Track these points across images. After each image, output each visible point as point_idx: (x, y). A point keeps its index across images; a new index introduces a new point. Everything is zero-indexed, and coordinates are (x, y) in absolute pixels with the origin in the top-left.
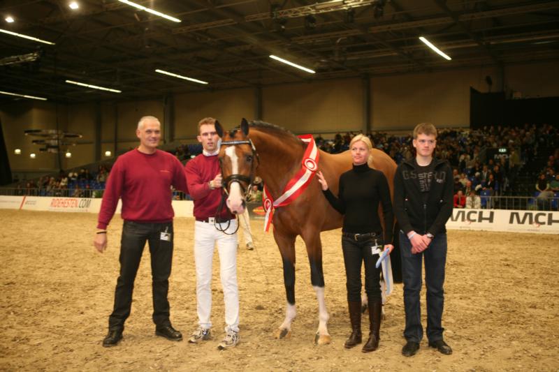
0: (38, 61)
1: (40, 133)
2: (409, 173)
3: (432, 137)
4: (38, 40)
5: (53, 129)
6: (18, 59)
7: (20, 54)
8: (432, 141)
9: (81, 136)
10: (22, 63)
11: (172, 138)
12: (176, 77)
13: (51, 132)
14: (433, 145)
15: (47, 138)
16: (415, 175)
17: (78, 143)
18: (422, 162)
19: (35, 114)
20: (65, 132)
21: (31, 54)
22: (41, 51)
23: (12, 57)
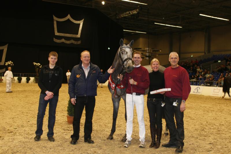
0: (138, 13)
1: (141, 50)
2: (46, 71)
3: (56, 57)
4: (139, 3)
5: (147, 47)
6: (130, 13)
7: (130, 11)
8: (55, 59)
9: (161, 51)
10: (131, 15)
11: (209, 51)
12: (211, 18)
13: (146, 49)
14: (56, 60)
15: (145, 52)
16: (48, 71)
17: (159, 55)
18: (51, 67)
19: (141, 40)
20: (153, 49)
21: (135, 10)
22: (140, 8)
23: (127, 12)
